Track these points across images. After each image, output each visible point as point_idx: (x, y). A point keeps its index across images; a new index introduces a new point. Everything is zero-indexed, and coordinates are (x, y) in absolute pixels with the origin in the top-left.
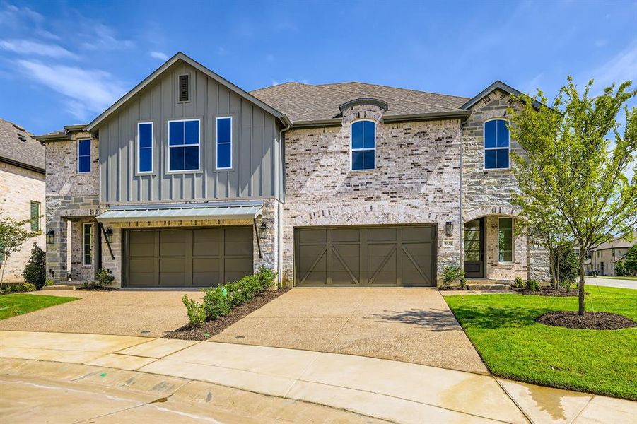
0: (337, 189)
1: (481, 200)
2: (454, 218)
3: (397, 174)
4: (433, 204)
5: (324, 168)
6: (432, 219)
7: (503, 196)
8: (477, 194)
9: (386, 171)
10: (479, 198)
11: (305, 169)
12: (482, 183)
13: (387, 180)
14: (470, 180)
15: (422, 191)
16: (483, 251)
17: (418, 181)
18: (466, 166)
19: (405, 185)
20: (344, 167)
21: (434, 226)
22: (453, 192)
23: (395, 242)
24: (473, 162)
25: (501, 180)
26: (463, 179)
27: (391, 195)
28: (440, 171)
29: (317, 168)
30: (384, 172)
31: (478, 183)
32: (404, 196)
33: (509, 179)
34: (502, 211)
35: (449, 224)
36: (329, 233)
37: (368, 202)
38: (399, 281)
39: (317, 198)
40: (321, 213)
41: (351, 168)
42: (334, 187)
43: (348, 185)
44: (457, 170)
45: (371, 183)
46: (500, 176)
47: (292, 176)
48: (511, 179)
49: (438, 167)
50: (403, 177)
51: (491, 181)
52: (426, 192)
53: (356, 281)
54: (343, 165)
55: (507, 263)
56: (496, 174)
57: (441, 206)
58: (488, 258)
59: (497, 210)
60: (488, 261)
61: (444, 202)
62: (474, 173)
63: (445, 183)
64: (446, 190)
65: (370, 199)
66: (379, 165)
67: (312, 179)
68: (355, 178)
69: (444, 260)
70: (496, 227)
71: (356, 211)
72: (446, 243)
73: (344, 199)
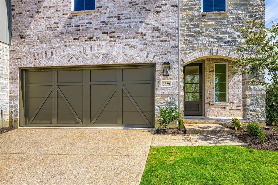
0: (59, 30)
1: (199, 42)
2: (171, 58)
3: (115, 14)
4: (151, 43)
5: (47, 9)
6: (150, 59)
7: (220, 38)
8: (195, 36)
9: (105, 11)
10: (197, 40)
11: (29, 11)
12: (200, 26)
13: (107, 20)
14: (189, 23)
15: (140, 31)
16: (201, 93)
17: (136, 20)
18: (185, 9)
19: (123, 25)
20: (66, 8)
21: (152, 66)
22: (171, 31)
23: (115, 83)
24: (191, 5)
25: (219, 22)
26: (181, 22)
27: (110, 35)
28: (158, 9)
29: (41, 10)
30: (103, 12)
31: (196, 26)
32: (122, 35)
33: (225, 21)
34: (219, 52)
35: (167, 63)
36: (54, 73)
37: (88, 42)
38: (119, 121)
39: (40, 39)
40: (44, 54)
41: (72, 9)
42: (56, 28)
43: (69, 25)
44: (175, 9)
45: (91, 23)
46: (217, 19)
47: (18, 18)
48: (228, 21)
49: (156, 5)
50: (122, 16)
51: (209, 23)
52: (145, 32)
53: (80, 121)
54: (65, 6)
55: (222, 103)
56: (213, 17)
57: (159, 46)
58: (206, 98)
59: (215, 52)
60: (206, 101)
61: (162, 41)
62: (193, 16)
63: (163, 21)
64: (164, 29)
65: (90, 39)
66: (98, 5)
67: (35, 20)
68: (76, 19)
69: (162, 101)
70: (213, 71)
71: (76, 52)
72: (165, 84)
73: (66, 40)
